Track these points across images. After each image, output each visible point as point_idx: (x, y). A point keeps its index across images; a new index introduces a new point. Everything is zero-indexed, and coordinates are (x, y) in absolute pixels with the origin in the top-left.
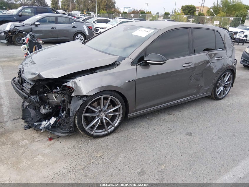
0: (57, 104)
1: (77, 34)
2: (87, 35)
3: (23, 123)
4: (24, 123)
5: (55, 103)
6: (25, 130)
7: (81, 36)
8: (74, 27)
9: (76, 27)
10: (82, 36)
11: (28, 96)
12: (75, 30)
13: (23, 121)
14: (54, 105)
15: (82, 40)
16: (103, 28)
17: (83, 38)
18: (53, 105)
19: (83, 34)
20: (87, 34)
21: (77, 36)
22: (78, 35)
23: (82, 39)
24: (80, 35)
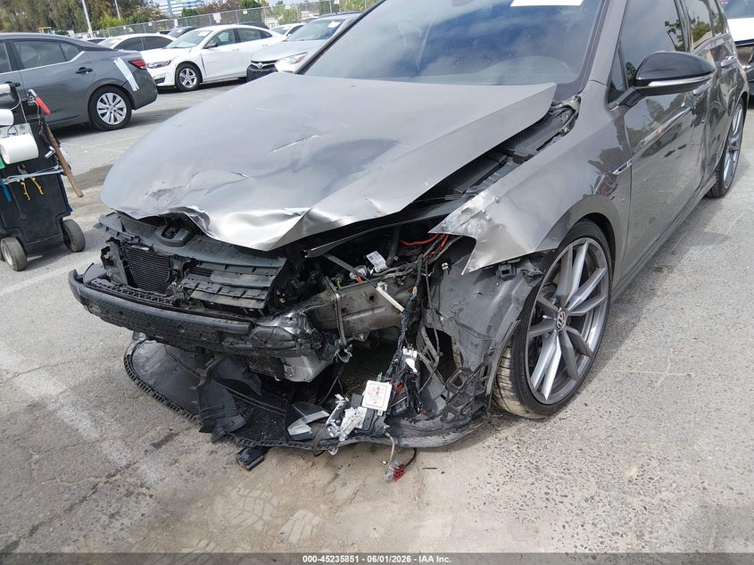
0: (375, 324)
1: (99, 92)
2: (135, 90)
3: (211, 446)
4: (214, 447)
5: (366, 325)
6: (250, 469)
7: (114, 98)
8: (82, 71)
9: (90, 70)
10: (119, 98)
11: (246, 326)
12: (89, 80)
13: (208, 436)
14: (364, 333)
15: (121, 112)
16: (159, 66)
17: (122, 104)
18: (358, 336)
19: (120, 89)
20: (134, 86)
21: (102, 101)
22: (104, 96)
23: (121, 109)
24: (110, 95)
